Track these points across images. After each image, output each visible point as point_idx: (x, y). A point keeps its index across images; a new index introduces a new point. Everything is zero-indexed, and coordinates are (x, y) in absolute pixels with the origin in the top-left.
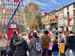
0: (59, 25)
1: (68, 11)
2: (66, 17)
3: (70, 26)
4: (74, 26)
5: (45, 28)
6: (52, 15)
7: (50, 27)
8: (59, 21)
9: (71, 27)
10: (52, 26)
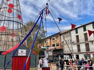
0: (66, 51)
1: (77, 35)
2: (75, 41)
3: (81, 53)
4: (86, 53)
5: (44, 56)
6: (55, 39)
7: (53, 54)
8: (65, 47)
9: (83, 54)
10: (55, 53)
